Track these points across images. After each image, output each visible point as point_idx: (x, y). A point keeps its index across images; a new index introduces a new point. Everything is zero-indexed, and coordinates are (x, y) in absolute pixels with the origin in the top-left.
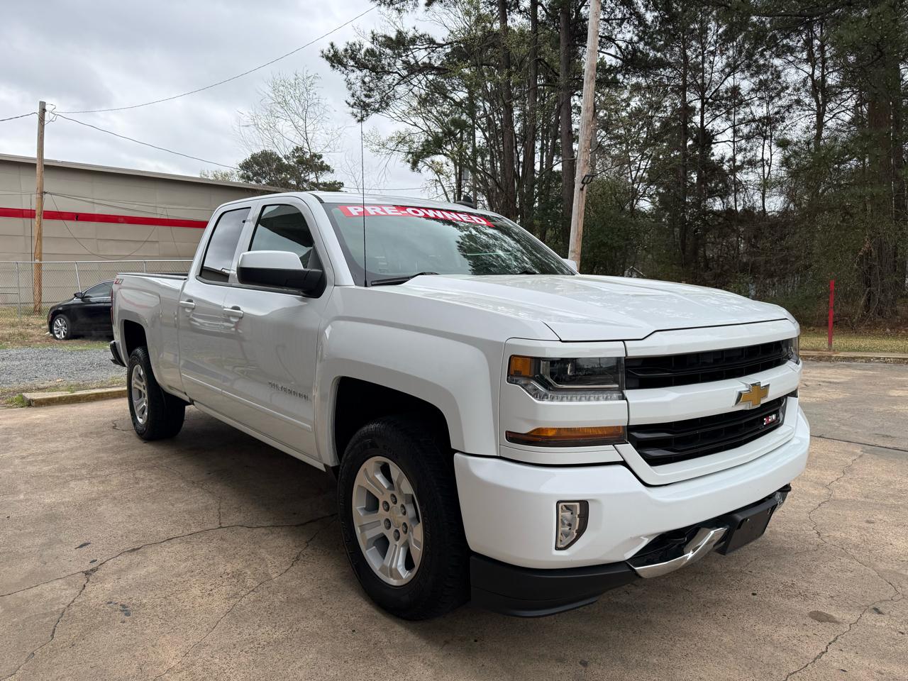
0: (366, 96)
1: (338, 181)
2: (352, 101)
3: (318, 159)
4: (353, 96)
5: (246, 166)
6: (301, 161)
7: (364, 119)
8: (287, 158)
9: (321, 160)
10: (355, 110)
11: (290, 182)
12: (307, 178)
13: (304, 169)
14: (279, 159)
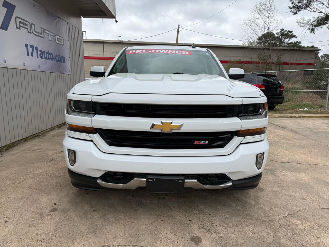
0: (299, 3)
1: (299, 41)
2: (291, 6)
3: (291, 33)
4: (292, 3)
5: (260, 39)
6: (282, 35)
7: (297, 13)
8: (277, 34)
9: (292, 33)
10: (293, 10)
11: (277, 43)
12: (285, 41)
13: (284, 38)
14: (274, 35)
